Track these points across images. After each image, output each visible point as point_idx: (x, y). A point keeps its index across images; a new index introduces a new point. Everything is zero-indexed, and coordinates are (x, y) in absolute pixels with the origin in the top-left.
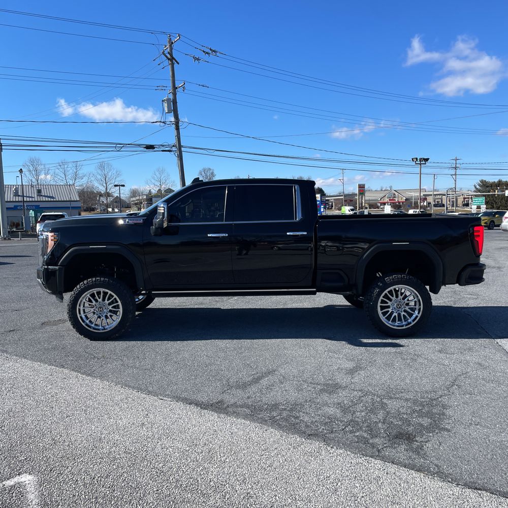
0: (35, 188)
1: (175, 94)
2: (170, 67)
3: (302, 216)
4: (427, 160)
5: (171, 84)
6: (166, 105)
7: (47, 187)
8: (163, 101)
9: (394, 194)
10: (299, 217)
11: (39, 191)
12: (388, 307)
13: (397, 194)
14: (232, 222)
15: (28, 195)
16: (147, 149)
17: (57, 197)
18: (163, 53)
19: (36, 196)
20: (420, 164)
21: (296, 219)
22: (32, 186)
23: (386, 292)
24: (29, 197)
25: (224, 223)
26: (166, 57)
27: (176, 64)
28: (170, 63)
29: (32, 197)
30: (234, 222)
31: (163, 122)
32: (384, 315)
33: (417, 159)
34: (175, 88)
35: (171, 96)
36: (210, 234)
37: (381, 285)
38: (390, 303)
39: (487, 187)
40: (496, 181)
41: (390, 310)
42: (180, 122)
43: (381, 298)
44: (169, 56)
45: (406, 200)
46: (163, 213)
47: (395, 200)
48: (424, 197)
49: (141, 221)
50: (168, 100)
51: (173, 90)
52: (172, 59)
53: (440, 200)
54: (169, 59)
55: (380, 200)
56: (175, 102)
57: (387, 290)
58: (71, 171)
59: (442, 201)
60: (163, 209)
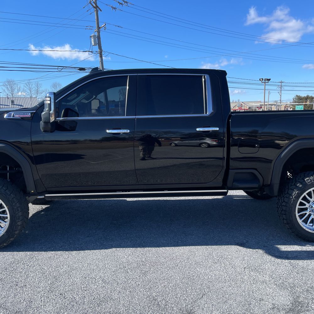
0: (10, 100)
1: (99, 32)
2: (95, 13)
3: (213, 109)
4: (269, 80)
5: (96, 25)
6: (93, 40)
7: (18, 99)
8: (90, 37)
9: (242, 105)
10: (209, 110)
11: (13, 102)
12: (306, 209)
13: (243, 104)
14: (134, 117)
15: (5, 104)
16: (80, 70)
17: (25, 106)
18: (90, 3)
19: (10, 104)
20: (265, 83)
21: (206, 113)
22: (8, 98)
23: (305, 194)
24: (6, 105)
25: (125, 117)
26: (93, 5)
27: (99, 11)
28: (95, 10)
29: (8, 106)
30: (137, 117)
31: (91, 52)
32: (301, 218)
33: (263, 79)
34: (99, 28)
35: (96, 34)
36: (109, 129)
37: (301, 186)
38: (307, 205)
39: (301, 99)
40: (306, 96)
41: (308, 213)
42: (103, 52)
43: (300, 200)
44: (94, 5)
45: (249, 108)
46: (49, 104)
47: (242, 108)
48: (260, 106)
49: (29, 115)
50: (94, 36)
51: (98, 29)
52: (97, 7)
53: (270, 108)
54: (94, 7)
55: (233, 108)
56: (99, 38)
57: (307, 192)
58: (34, 89)
59: (271, 108)
60: (49, 99)
